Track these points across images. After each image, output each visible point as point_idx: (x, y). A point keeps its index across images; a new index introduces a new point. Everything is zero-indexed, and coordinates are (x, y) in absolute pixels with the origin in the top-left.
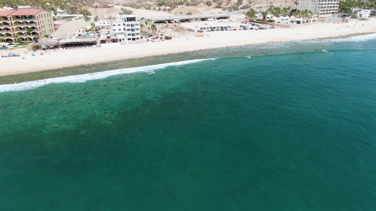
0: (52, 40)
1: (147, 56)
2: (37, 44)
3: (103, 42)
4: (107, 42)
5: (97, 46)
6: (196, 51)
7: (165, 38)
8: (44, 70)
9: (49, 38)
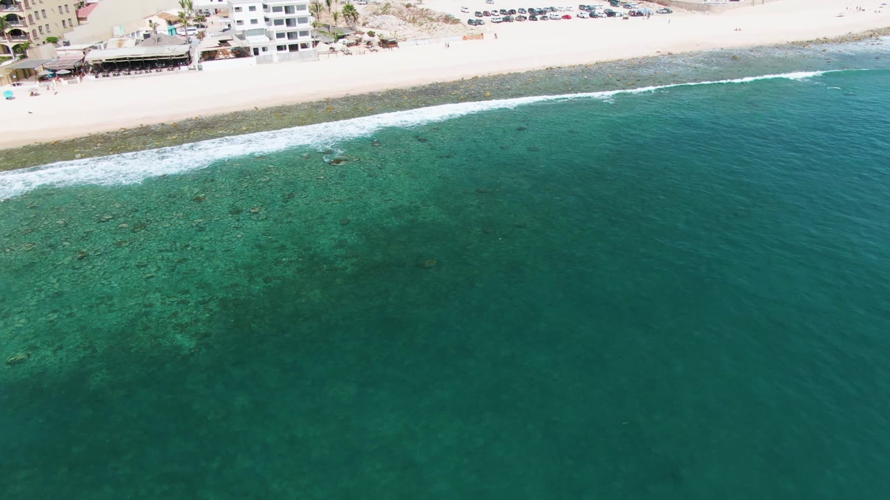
0: (67, 52)
1: (326, 96)
2: (24, 64)
3: (209, 56)
4: (221, 56)
5: (192, 67)
6: (462, 82)
7: (379, 43)
8: (32, 143)
9: (60, 46)
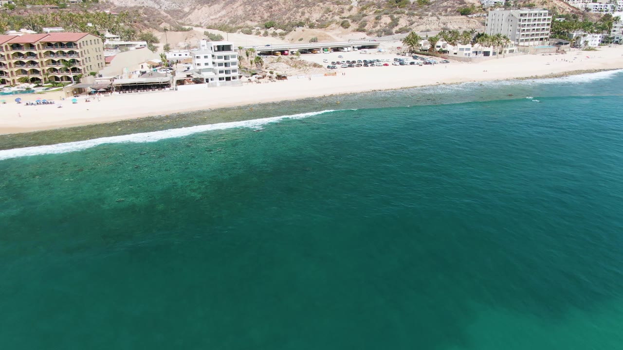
0: (102, 80)
1: (249, 103)
2: (78, 86)
3: (180, 82)
4: (187, 83)
5: (172, 89)
7: (276, 77)
8: (92, 124)
9: (97, 77)
